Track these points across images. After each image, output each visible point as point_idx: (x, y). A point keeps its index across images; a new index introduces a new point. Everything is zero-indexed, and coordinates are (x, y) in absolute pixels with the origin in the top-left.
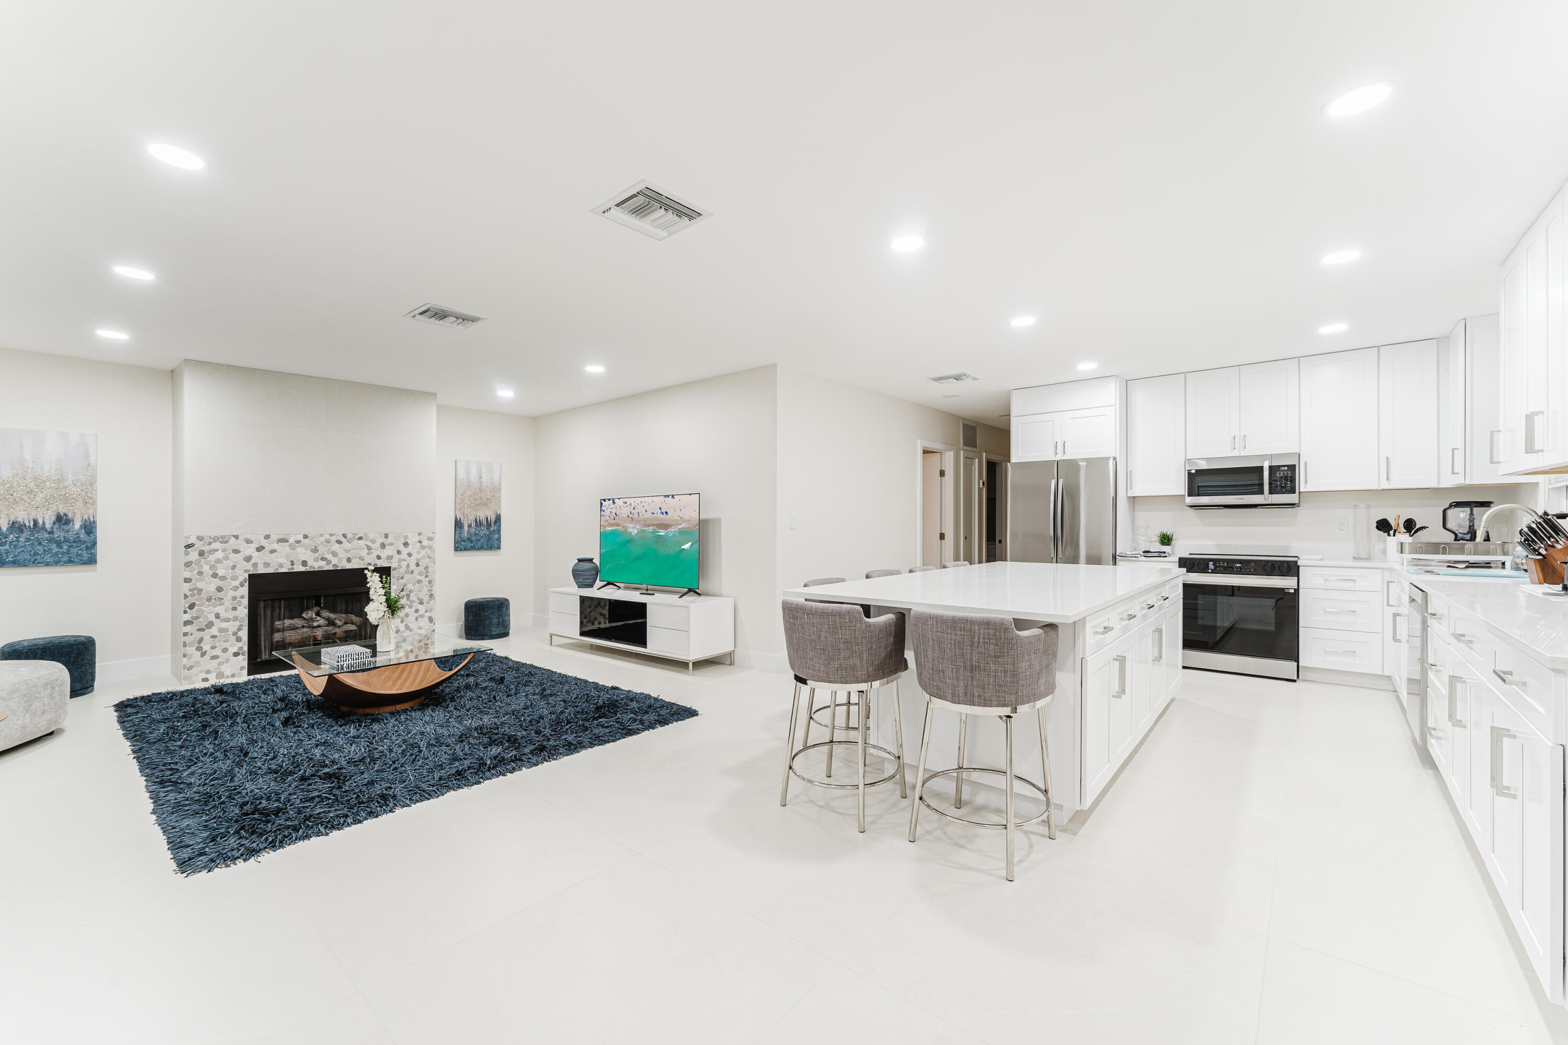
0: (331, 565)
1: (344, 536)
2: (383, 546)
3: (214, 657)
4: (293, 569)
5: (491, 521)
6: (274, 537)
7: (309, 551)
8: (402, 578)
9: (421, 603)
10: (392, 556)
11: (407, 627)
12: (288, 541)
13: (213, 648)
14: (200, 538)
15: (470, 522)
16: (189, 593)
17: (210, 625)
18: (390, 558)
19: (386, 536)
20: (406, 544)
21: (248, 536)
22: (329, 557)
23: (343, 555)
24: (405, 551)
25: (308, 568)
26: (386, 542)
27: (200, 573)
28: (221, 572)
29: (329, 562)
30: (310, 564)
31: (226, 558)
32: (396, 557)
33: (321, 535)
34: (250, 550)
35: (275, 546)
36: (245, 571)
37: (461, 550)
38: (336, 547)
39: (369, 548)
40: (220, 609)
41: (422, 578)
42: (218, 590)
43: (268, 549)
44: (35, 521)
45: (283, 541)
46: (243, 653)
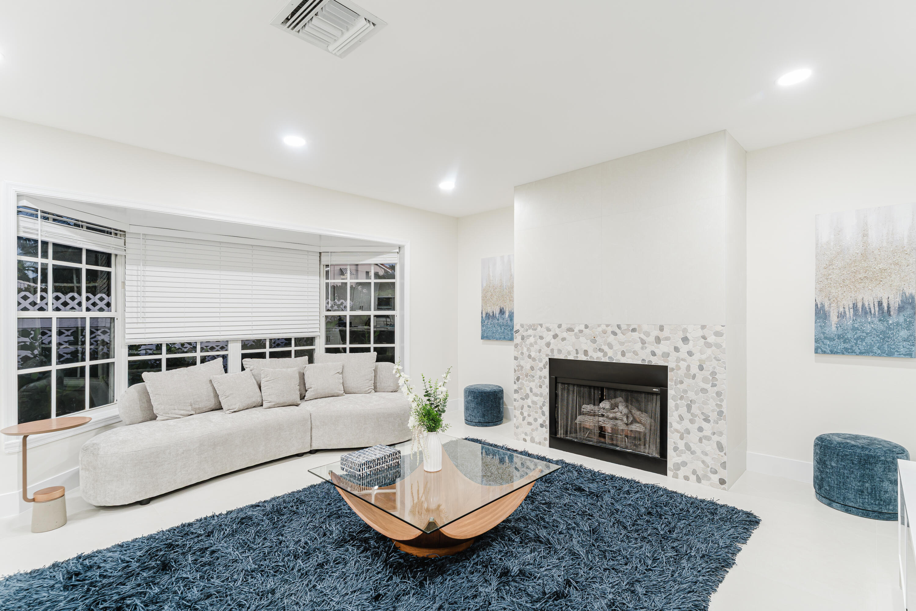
0: (607, 357)
1: (619, 327)
2: (658, 340)
3: (529, 424)
4: (577, 357)
5: (889, 308)
6: (564, 327)
7: (589, 341)
8: (681, 382)
9: (707, 420)
10: (669, 354)
11: (688, 447)
12: (573, 331)
13: (529, 415)
14: (522, 326)
15: (841, 310)
16: (517, 369)
17: (527, 396)
18: (666, 355)
19: (662, 329)
20: (685, 340)
21: (548, 325)
22: (606, 348)
23: (617, 347)
24: (684, 348)
25: (588, 358)
26: (662, 335)
27: (522, 353)
28: (533, 354)
29: (605, 354)
30: (590, 353)
31: (536, 343)
32: (673, 355)
33: (599, 326)
34: (548, 337)
35: (565, 335)
36: (547, 355)
37: (824, 352)
38: (612, 338)
39: (643, 342)
40: (532, 385)
41: (708, 386)
42: (532, 368)
43: (560, 337)
44: (493, 312)
45: (570, 330)
46: (546, 426)
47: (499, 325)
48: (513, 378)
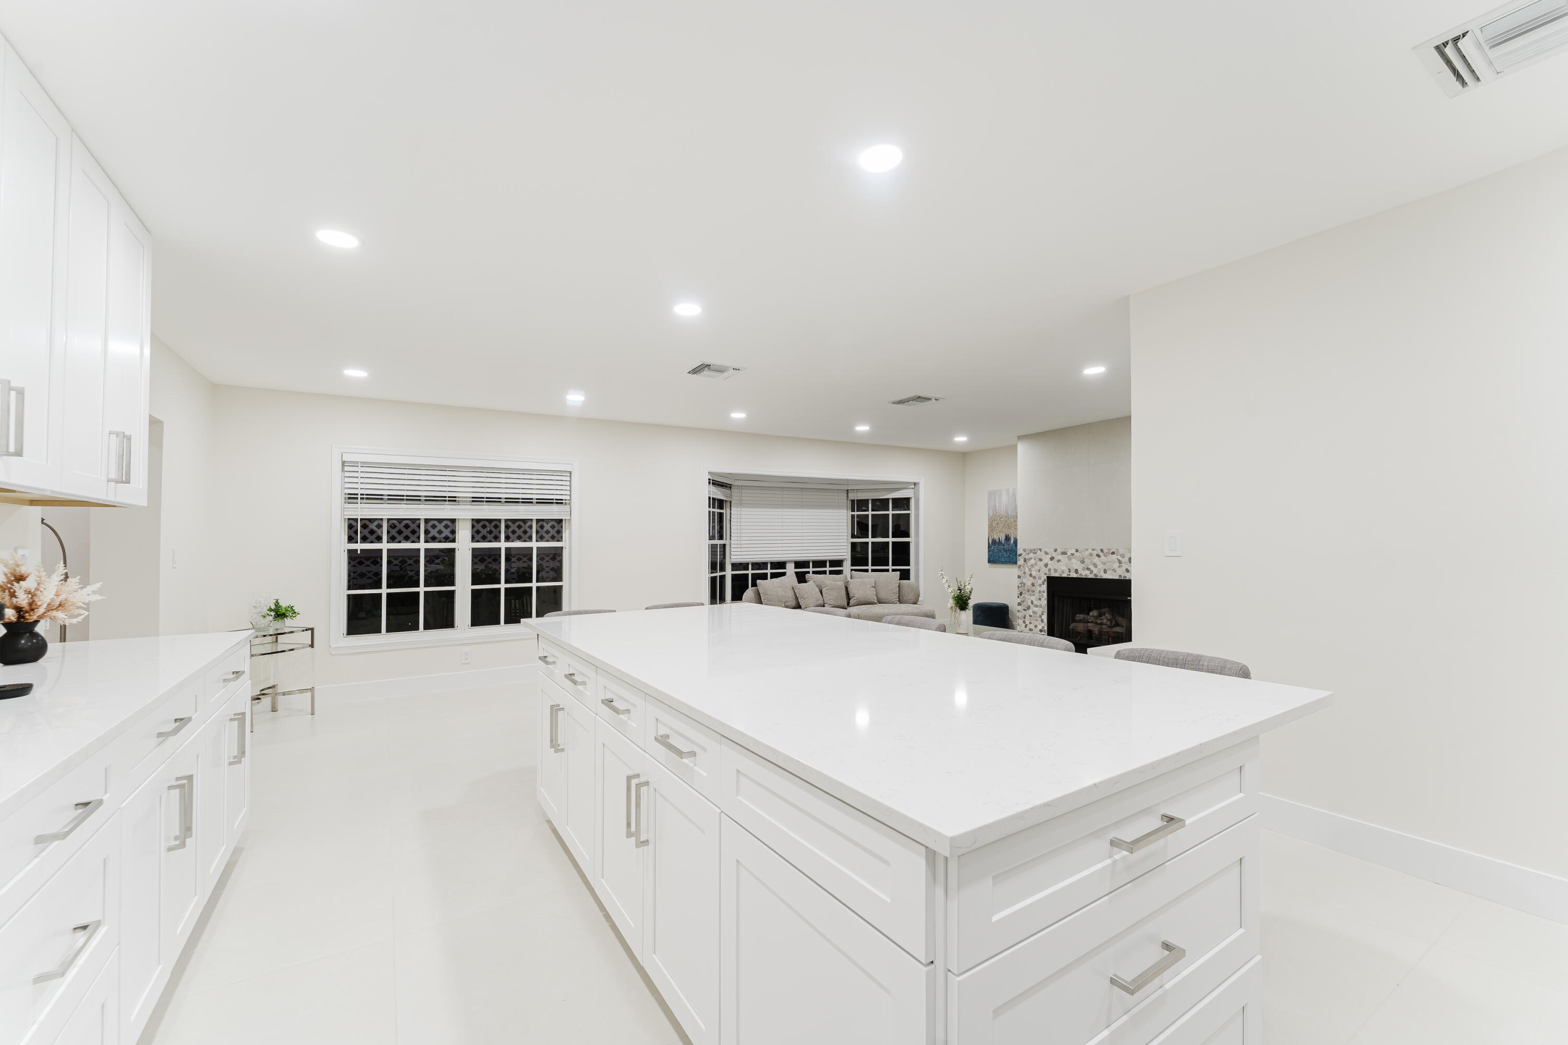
0: (1093, 574)
1: (1102, 550)
3: (1031, 630)
4: (1069, 575)
6: (1059, 551)
7: (1079, 562)
12: (1067, 554)
13: (1030, 623)
14: (1024, 550)
16: (1019, 587)
17: (1029, 608)
21: (1046, 550)
22: (1092, 567)
23: (1101, 566)
25: (1078, 575)
27: (1025, 573)
28: (1034, 573)
29: (1092, 572)
30: (1080, 571)
31: (1036, 564)
33: (1087, 550)
34: (1046, 559)
35: (1060, 557)
36: (1045, 574)
38: (1096, 560)
39: (1120, 562)
40: (1033, 598)
42: (1033, 585)
43: (1056, 559)
44: (999, 539)
45: (1064, 553)
46: (1044, 631)
47: (1004, 550)
48: (1016, 593)
